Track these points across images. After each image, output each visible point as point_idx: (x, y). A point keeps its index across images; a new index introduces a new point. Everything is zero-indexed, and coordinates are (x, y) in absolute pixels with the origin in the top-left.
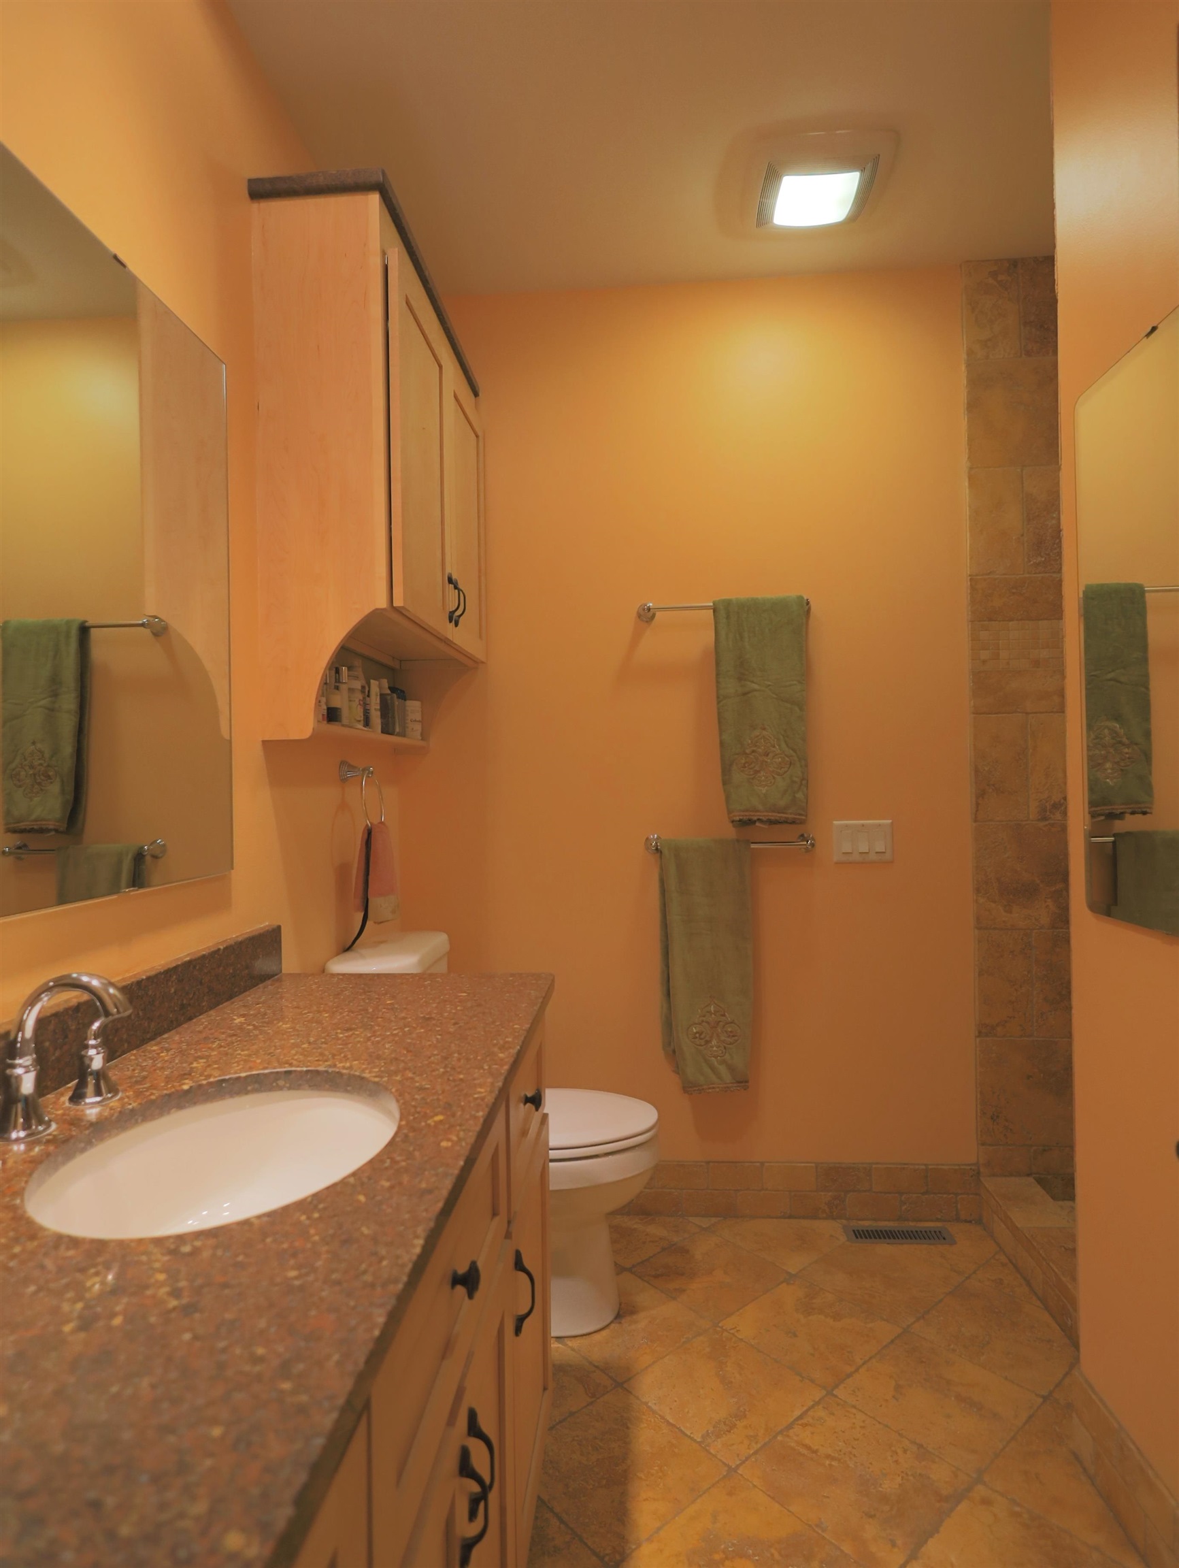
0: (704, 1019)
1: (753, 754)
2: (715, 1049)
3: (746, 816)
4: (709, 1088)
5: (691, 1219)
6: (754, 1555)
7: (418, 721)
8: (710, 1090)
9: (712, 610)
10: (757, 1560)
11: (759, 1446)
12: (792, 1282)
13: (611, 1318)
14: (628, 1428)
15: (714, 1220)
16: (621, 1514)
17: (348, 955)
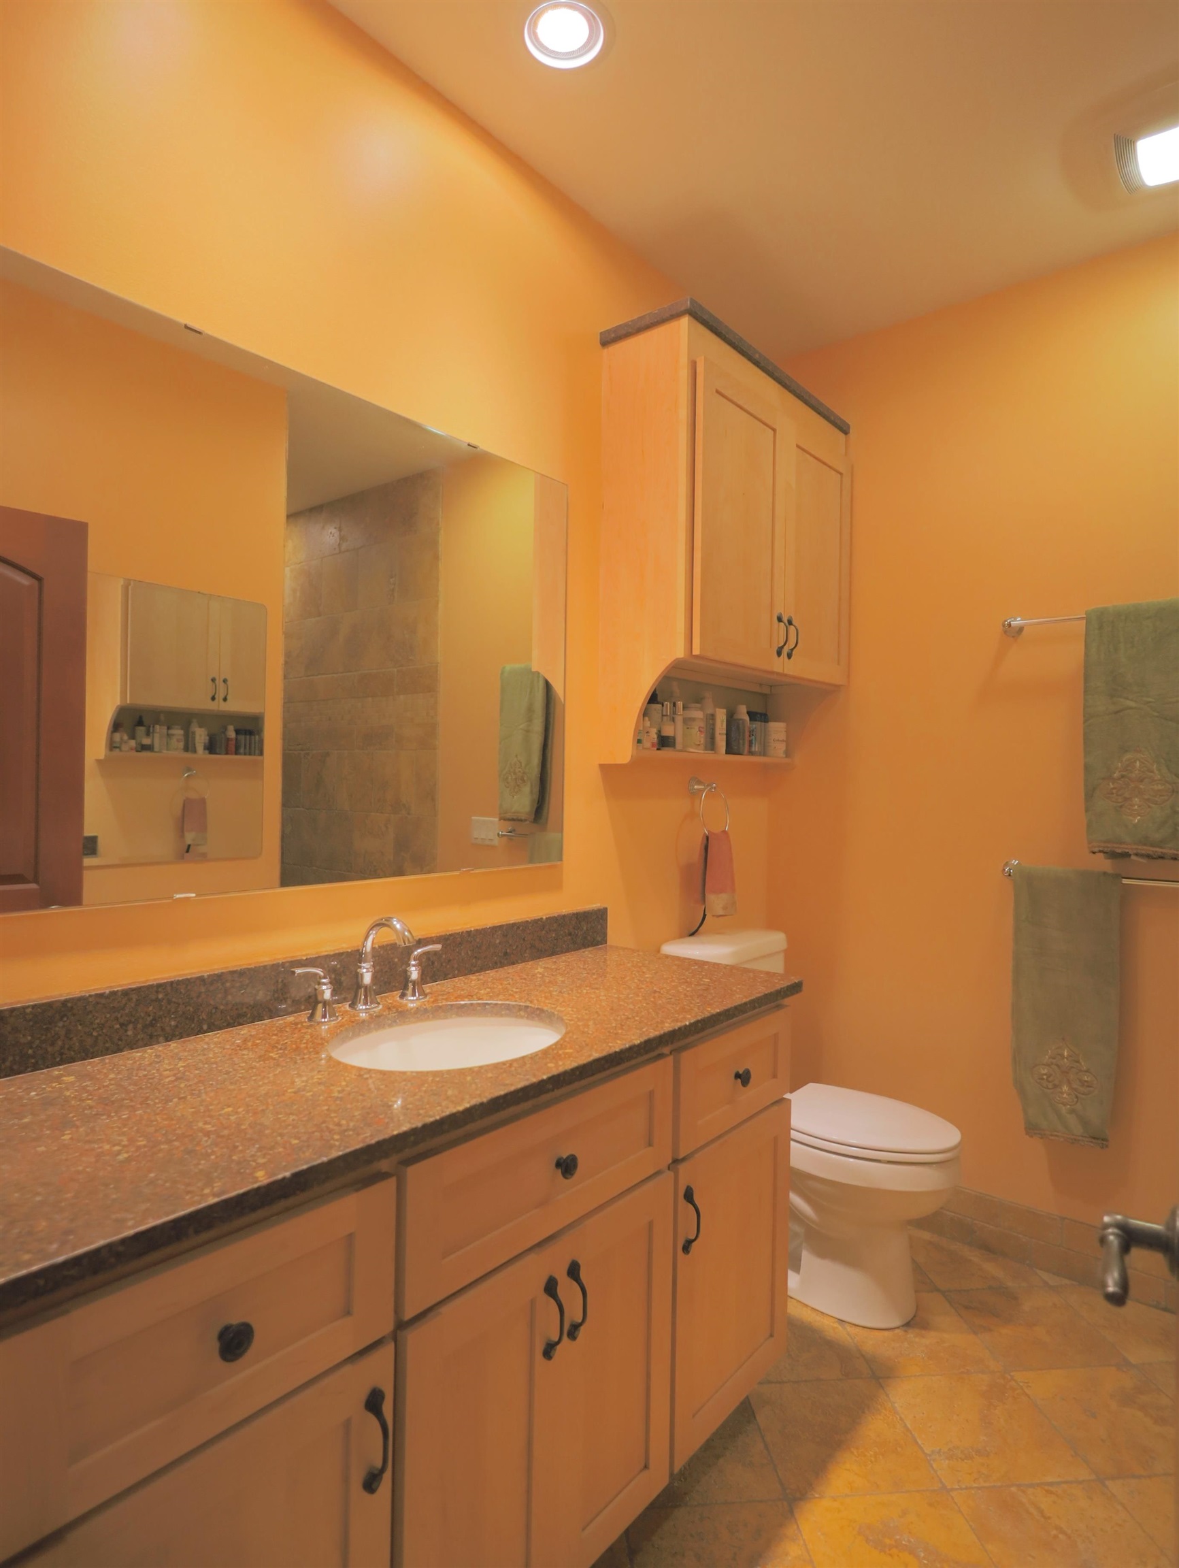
0: (1054, 1061)
1: (1123, 779)
2: (1065, 1095)
3: (1108, 847)
4: (1052, 1135)
5: (1039, 1272)
6: (924, 1558)
7: (781, 741)
8: (1053, 1138)
9: (1084, 622)
10: (925, 1564)
11: (987, 1485)
12: (1125, 1370)
13: (898, 1323)
14: (863, 1412)
15: (1066, 1281)
16: (818, 1468)
17: (692, 938)
